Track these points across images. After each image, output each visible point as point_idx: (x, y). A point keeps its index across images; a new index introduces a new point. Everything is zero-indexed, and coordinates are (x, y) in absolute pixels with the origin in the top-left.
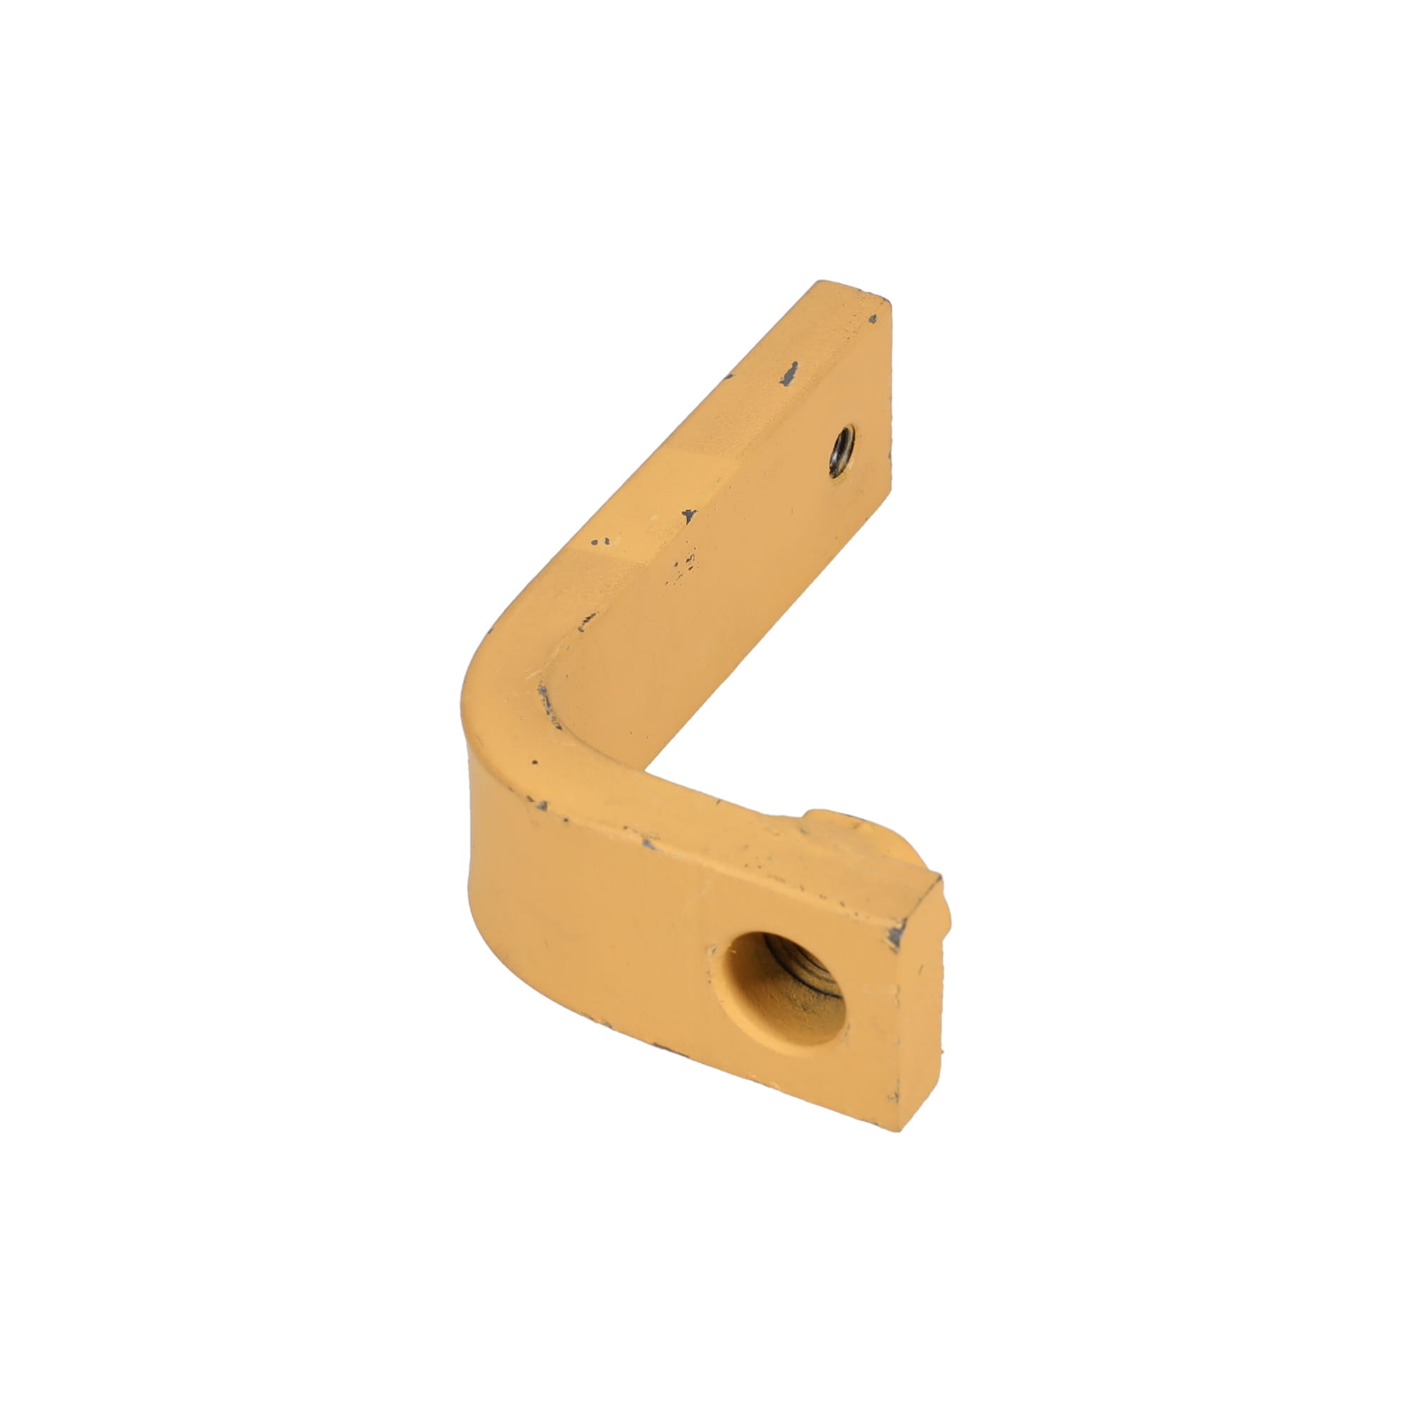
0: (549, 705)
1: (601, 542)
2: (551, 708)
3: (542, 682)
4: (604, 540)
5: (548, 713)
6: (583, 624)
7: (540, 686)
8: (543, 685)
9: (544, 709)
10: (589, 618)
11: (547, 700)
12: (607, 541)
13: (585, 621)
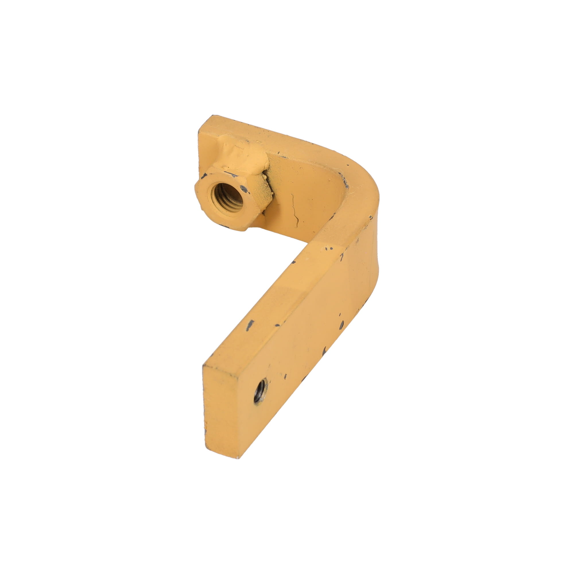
0: (344, 182)
1: (329, 249)
2: (344, 180)
3: (348, 190)
4: (327, 249)
5: (344, 178)
6: (334, 215)
7: (349, 188)
8: (347, 189)
9: (346, 180)
10: (332, 218)
11: (345, 184)
12: (326, 249)
13: (333, 216)
